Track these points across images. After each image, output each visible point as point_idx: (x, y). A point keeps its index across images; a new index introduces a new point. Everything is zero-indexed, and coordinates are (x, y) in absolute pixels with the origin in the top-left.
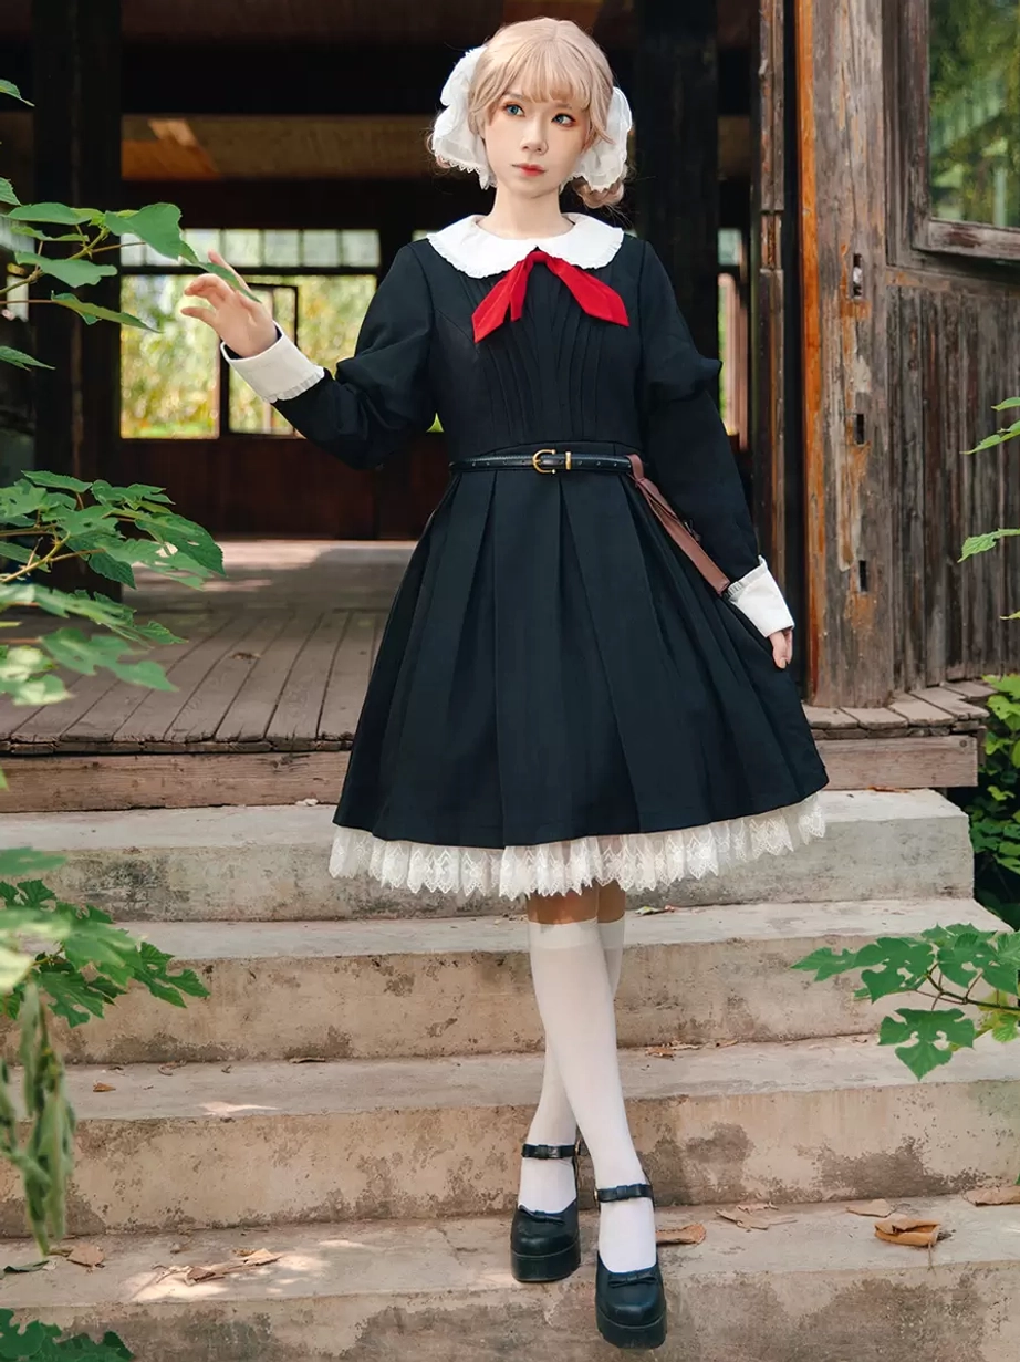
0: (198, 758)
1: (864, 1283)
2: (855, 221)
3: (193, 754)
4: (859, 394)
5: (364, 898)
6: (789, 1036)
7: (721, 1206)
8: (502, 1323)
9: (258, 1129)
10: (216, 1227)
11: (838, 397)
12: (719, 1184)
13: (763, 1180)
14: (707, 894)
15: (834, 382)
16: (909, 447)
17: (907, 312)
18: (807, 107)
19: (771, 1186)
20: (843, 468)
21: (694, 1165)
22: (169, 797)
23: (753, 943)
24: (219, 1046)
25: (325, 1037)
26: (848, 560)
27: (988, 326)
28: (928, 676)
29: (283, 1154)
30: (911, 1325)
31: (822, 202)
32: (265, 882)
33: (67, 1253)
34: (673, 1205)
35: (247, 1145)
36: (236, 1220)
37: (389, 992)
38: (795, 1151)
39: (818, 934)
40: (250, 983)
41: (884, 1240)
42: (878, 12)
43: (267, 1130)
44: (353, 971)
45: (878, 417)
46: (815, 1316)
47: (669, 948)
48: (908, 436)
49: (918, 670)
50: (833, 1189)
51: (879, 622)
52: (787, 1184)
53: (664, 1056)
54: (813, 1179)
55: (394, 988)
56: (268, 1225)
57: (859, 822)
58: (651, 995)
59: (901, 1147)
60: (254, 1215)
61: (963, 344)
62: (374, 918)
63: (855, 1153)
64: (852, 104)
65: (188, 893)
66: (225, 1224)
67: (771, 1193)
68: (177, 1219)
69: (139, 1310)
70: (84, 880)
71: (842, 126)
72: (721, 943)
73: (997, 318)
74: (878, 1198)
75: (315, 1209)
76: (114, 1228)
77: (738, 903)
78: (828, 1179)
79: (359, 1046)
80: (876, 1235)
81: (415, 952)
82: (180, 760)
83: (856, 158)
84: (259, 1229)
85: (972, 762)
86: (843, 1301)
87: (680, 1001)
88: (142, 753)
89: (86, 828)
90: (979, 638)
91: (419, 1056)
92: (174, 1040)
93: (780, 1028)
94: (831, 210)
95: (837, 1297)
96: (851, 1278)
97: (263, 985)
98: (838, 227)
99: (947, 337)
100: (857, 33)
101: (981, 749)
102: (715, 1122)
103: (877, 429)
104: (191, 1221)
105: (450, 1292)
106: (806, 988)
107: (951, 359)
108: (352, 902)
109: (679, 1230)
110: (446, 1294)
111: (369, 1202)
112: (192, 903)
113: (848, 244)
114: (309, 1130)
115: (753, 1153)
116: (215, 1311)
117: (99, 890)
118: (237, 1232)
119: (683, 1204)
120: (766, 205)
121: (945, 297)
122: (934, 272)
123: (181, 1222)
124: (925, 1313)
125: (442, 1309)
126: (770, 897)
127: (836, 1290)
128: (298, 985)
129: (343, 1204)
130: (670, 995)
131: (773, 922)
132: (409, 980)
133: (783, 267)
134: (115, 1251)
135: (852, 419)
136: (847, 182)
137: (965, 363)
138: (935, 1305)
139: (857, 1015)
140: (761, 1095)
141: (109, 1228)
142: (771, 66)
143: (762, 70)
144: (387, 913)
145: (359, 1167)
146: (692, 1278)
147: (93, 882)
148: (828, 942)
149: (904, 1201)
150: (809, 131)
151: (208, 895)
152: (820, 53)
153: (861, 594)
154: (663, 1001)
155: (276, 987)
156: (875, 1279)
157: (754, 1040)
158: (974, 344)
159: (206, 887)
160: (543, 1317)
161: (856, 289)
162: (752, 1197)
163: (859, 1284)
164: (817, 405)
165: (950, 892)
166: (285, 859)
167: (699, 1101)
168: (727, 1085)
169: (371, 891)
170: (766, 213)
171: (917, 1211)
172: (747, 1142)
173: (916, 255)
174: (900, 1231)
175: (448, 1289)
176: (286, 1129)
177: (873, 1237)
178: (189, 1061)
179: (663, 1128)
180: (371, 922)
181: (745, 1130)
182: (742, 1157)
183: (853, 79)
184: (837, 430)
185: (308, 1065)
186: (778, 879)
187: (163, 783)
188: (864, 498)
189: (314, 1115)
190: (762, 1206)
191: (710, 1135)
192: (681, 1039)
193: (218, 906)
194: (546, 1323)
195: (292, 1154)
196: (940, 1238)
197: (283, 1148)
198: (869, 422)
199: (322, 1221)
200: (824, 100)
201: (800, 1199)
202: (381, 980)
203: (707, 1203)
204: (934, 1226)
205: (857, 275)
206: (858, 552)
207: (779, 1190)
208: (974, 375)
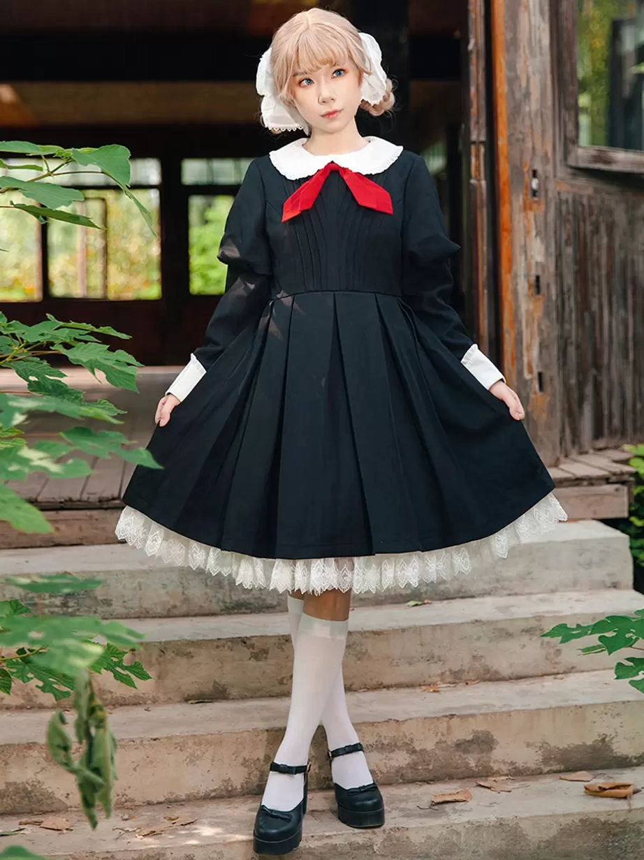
0: (109, 511)
1: (581, 821)
2: (533, 148)
3: (106, 509)
4: (537, 263)
5: (228, 601)
6: (512, 677)
7: (478, 779)
8: (346, 854)
9: (176, 744)
10: (149, 804)
11: (523, 264)
12: (476, 766)
13: (504, 763)
14: (452, 591)
15: (520, 255)
16: (566, 296)
17: (564, 208)
18: (501, 71)
19: (509, 766)
20: (527, 311)
21: (460, 756)
22: (86, 537)
23: (489, 623)
24: (142, 695)
25: (211, 688)
26: (531, 371)
27: (620, 216)
28: (581, 446)
29: (193, 758)
30: (616, 844)
31: (511, 136)
32: (163, 592)
33: (39, 823)
34: (447, 779)
35: (169, 754)
36: (162, 799)
37: (252, 659)
38: (525, 745)
39: (530, 616)
40: (161, 656)
41: (591, 795)
42: (546, 8)
43: (181, 744)
44: (229, 647)
45: (548, 278)
46: (547, 841)
47: (434, 627)
48: (565, 289)
49: (574, 443)
50: (549, 766)
51: (551, 412)
52: (520, 764)
53: (434, 691)
54: (537, 760)
55: (256, 657)
56: (184, 801)
57: (549, 542)
58: (424, 655)
59: (596, 740)
60: (174, 796)
61: (603, 228)
62: (235, 613)
63: (563, 745)
64: (530, 69)
65: (111, 600)
66: (155, 802)
67: (509, 770)
68: (123, 800)
69: (108, 855)
70: (23, 594)
71: (524, 84)
72: (468, 623)
73: (627, 212)
74: (581, 770)
75: (215, 790)
76: (75, 807)
77: (472, 597)
78: (546, 761)
79: (234, 692)
80: (585, 792)
81: (269, 634)
82: (95, 513)
83: (533, 105)
84: (179, 803)
85: (624, 502)
86: (566, 832)
87: (442, 659)
88: (62, 509)
89: (22, 560)
90: (616, 422)
91: (272, 696)
92: (111, 692)
93: (506, 672)
94: (518, 140)
95: (561, 829)
96: (572, 818)
97: (169, 657)
98: (522, 152)
99: (592, 224)
100: (533, 22)
101: (630, 493)
102: (473, 730)
103: (548, 285)
104: (133, 801)
105: (313, 836)
106: (522, 648)
107: (595, 239)
108: (221, 604)
109: (454, 794)
110: (310, 838)
111: (250, 785)
112: (113, 607)
113: (529, 163)
114: (209, 743)
115: (498, 747)
116: (159, 854)
117: (36, 600)
118: (165, 806)
119: (453, 779)
120: (474, 137)
121: (590, 198)
122: (582, 181)
123: (126, 802)
124: (627, 836)
125: (307, 847)
126: (492, 593)
127: (561, 825)
128: (192, 657)
129: (232, 787)
130: (436, 656)
131: (498, 608)
132: (266, 652)
133: (486, 179)
134: (79, 821)
135: (533, 279)
136: (527, 122)
137: (605, 241)
138: (634, 831)
139: (556, 663)
140: (503, 712)
141: (71, 807)
142: (476, 44)
143: (471, 47)
144: (243, 610)
145: (242, 764)
146: (468, 822)
147: (30, 595)
148: (536, 620)
149: (599, 772)
150: (502, 88)
151: (124, 602)
152: (509, 36)
153: (539, 393)
154: (431, 658)
155: (178, 658)
156: (589, 818)
157: (490, 680)
158: (611, 229)
159: (123, 596)
160: (373, 849)
161: (534, 193)
162: (498, 773)
163: (577, 821)
164: (510, 271)
165: (615, 586)
166: (175, 577)
167: (462, 717)
168: (480, 707)
169: (233, 596)
170: (474, 143)
171: (612, 778)
172: (493, 740)
173: (569, 170)
174: (605, 789)
175: (311, 835)
176: (195, 743)
177: (583, 794)
178: (121, 705)
179: (440, 734)
180: (234, 616)
181: (492, 733)
182: (491, 749)
183: (531, 53)
184: (523, 286)
185: (200, 704)
186: (498, 580)
187: (81, 529)
188: (541, 331)
189: (212, 734)
190: (504, 778)
191: (470, 737)
192: (443, 681)
193: (132, 609)
194: (375, 852)
195: (198, 758)
196: (635, 792)
197: (192, 755)
198: (543, 282)
199: (218, 798)
200: (512, 66)
201: (528, 773)
202: (247, 652)
203: (468, 777)
204: (629, 786)
205: (535, 184)
206: (537, 366)
207: (515, 768)
208: (610, 249)
